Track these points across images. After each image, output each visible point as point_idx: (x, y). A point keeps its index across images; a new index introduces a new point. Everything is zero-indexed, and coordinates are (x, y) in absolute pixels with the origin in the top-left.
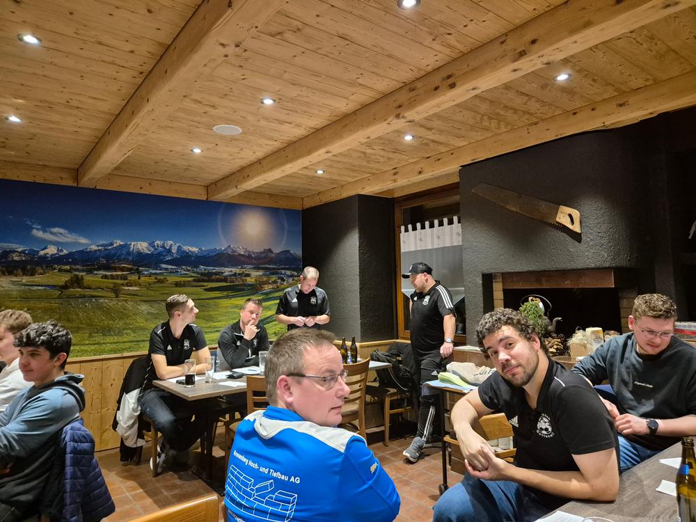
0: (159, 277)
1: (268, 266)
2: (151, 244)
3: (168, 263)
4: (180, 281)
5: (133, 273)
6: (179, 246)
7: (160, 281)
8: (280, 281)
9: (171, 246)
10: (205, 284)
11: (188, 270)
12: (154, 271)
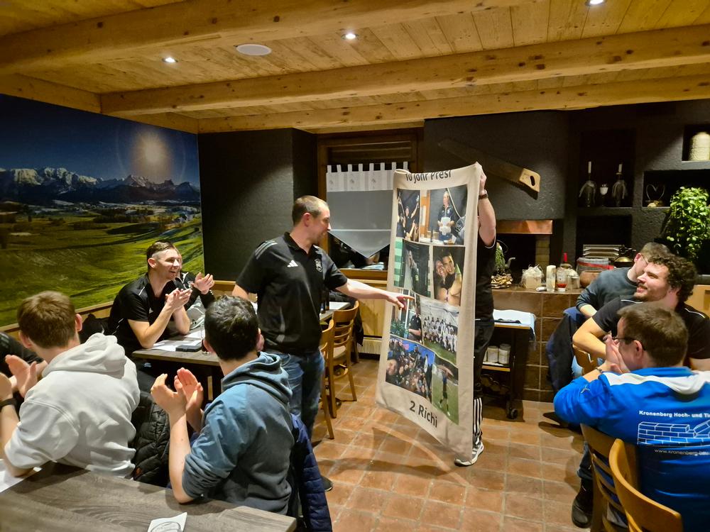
0: (55, 218)
1: (170, 201)
2: (40, 172)
3: (62, 198)
4: (79, 223)
5: (22, 213)
6: (74, 176)
7: (56, 223)
8: (181, 218)
9: (64, 174)
10: (108, 225)
11: (87, 208)
12: (47, 210)
